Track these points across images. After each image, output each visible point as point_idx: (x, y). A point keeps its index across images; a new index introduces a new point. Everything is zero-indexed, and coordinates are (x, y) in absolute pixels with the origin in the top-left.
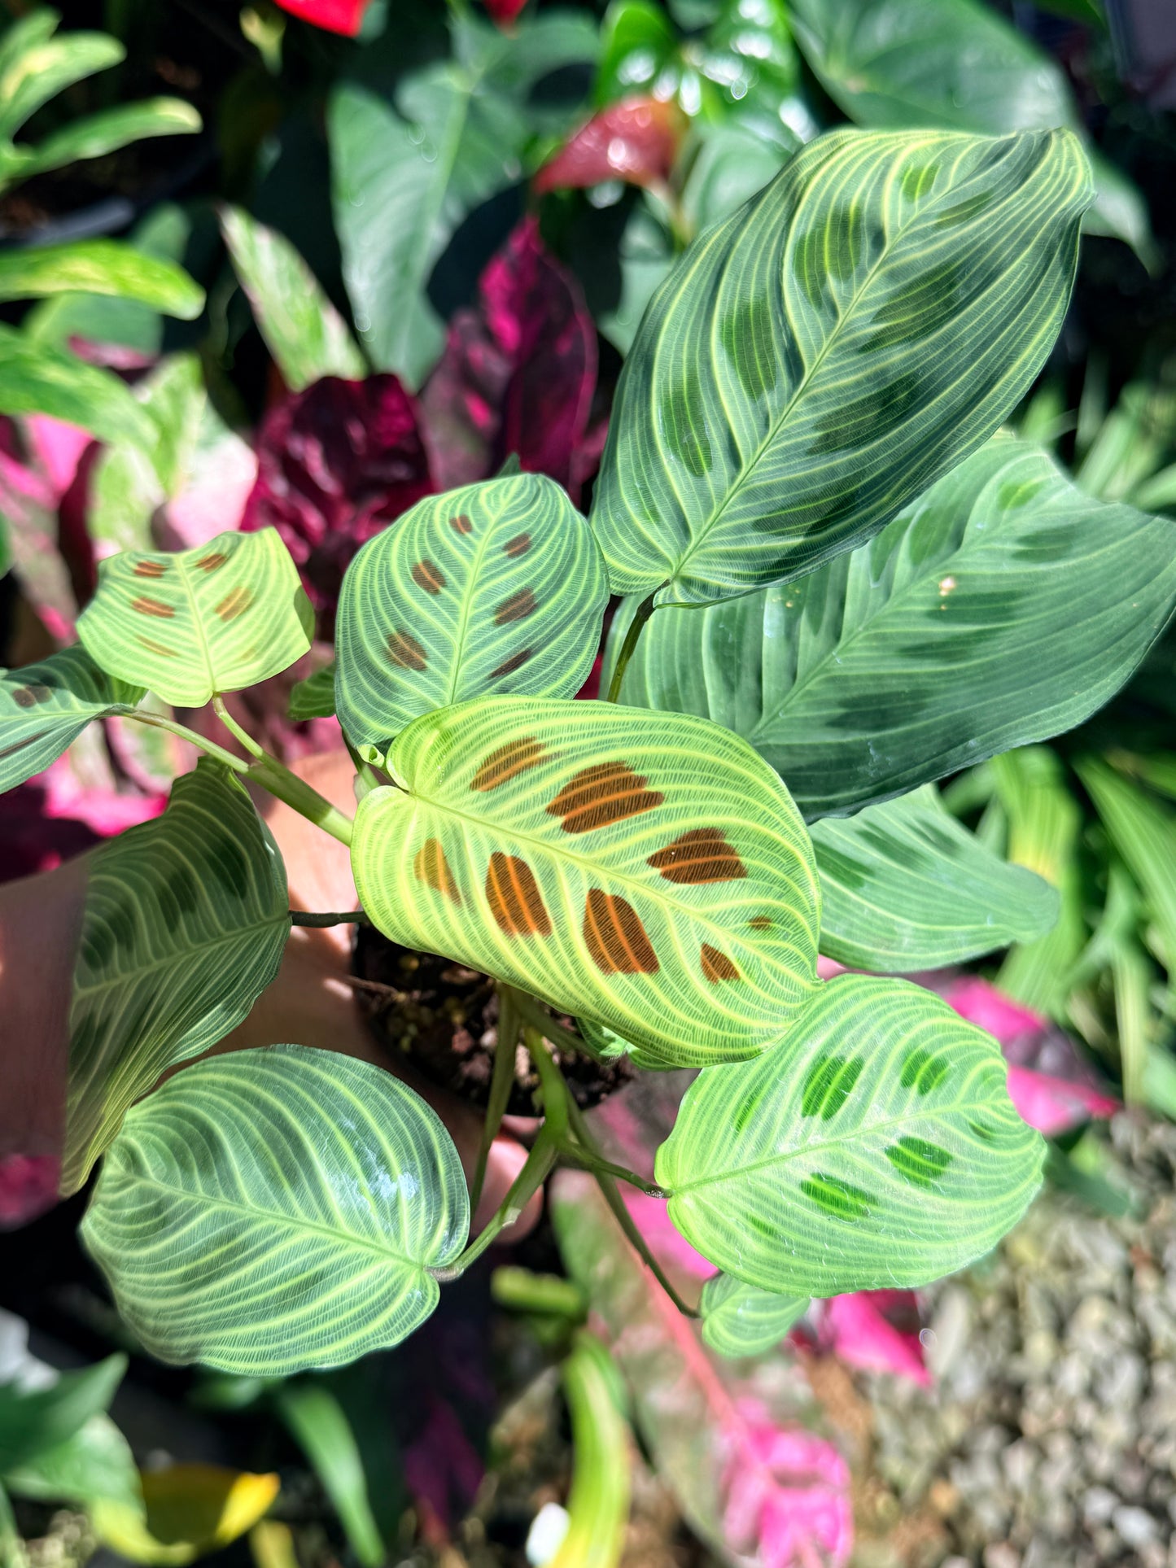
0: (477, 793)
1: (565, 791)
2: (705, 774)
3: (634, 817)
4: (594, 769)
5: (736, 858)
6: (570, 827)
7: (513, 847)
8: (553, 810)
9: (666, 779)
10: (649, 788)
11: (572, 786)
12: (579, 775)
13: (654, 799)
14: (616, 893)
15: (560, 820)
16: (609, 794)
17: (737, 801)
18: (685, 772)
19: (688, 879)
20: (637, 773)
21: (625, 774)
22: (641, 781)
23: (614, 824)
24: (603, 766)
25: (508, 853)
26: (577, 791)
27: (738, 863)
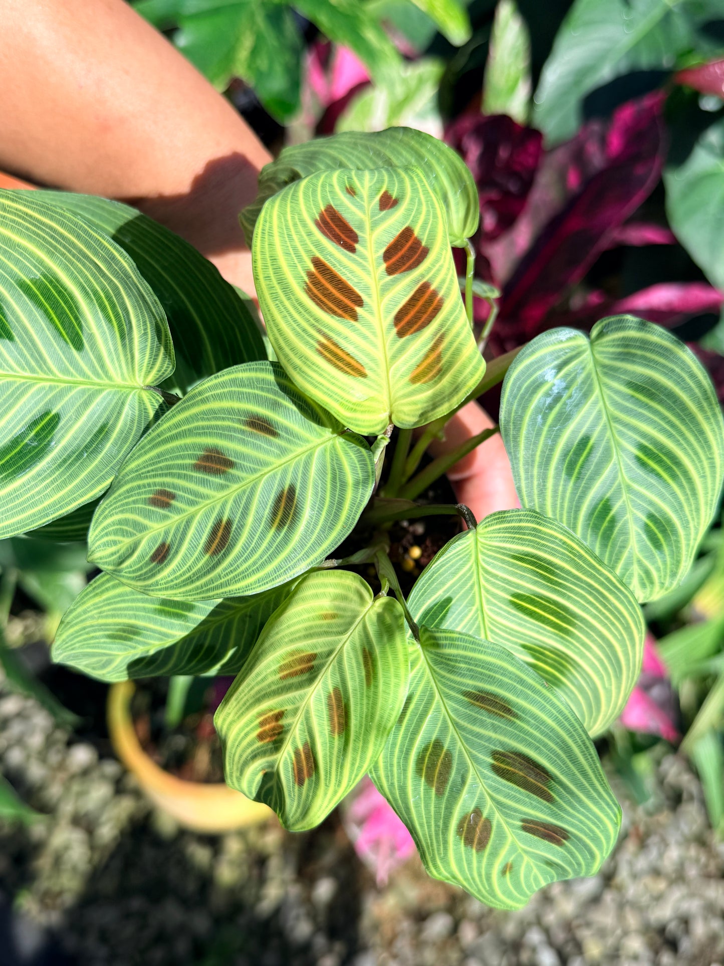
0: (367, 372)
1: (340, 316)
2: (287, 239)
3: (334, 269)
4: (318, 304)
5: (324, 213)
6: (359, 302)
7: (389, 330)
8: (355, 317)
9: (301, 261)
10: (312, 268)
11: (335, 313)
12: (326, 311)
13: (317, 263)
14: (382, 261)
15: (358, 310)
16: (327, 289)
17: (293, 218)
18: (292, 252)
19: (351, 231)
20: (306, 279)
21: (311, 286)
22: (310, 275)
23: (344, 278)
24: (313, 300)
25: (395, 330)
26: (336, 309)
27: (326, 211)
